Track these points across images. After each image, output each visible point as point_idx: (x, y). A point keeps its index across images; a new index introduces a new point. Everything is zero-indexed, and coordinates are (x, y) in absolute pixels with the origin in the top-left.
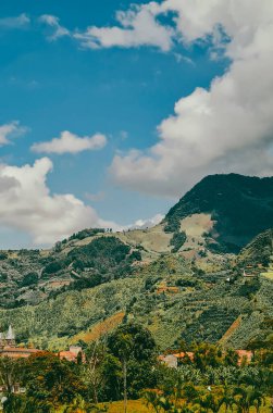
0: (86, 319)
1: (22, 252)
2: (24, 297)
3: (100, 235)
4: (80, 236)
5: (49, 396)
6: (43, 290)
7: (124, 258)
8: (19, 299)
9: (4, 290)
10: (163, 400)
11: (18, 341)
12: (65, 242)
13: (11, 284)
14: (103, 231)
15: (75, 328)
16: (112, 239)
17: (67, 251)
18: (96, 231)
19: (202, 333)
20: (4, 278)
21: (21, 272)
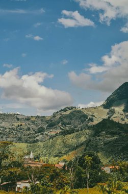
0: (67, 149)
1: (38, 117)
2: (38, 138)
3: (74, 109)
4: (64, 110)
5: (52, 185)
6: (47, 135)
7: (85, 120)
8: (35, 139)
9: (29, 134)
10: (107, 189)
11: (35, 159)
12: (57, 112)
13: (32, 132)
14: (75, 108)
15: (62, 153)
16: (80, 112)
17: (58, 117)
18: (72, 108)
19: (122, 157)
20: (29, 129)
21: (37, 126)
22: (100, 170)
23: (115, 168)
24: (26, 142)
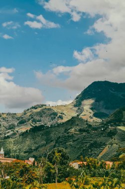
0: (37, 145)
1: (9, 114)
2: (9, 134)
3: (44, 107)
4: (35, 108)
5: (21, 180)
6: (18, 131)
7: (55, 118)
8: (6, 135)
10: (75, 183)
11: (6, 155)
12: (28, 110)
13: (3, 128)
14: (46, 105)
15: (32, 149)
16: (50, 109)
17: (29, 114)
18: (42, 106)
19: (90, 153)
21: (7, 123)
22: (68, 166)
23: (83, 163)
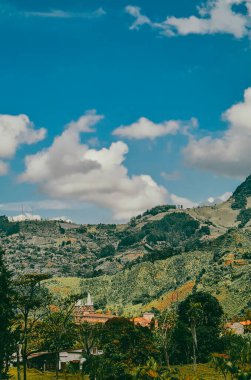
0: (158, 289)
1: (101, 227)
2: (101, 267)
3: (171, 211)
4: (154, 212)
5: (125, 358)
6: (119, 261)
7: (193, 232)
8: (97, 269)
9: (84, 260)
10: (229, 364)
11: (96, 307)
12: (139, 217)
14: (174, 207)
15: (148, 297)
16: (183, 215)
17: (140, 226)
18: (167, 208)
20: (83, 250)
21: (99, 244)
22: (222, 329)
24: (79, 274)
